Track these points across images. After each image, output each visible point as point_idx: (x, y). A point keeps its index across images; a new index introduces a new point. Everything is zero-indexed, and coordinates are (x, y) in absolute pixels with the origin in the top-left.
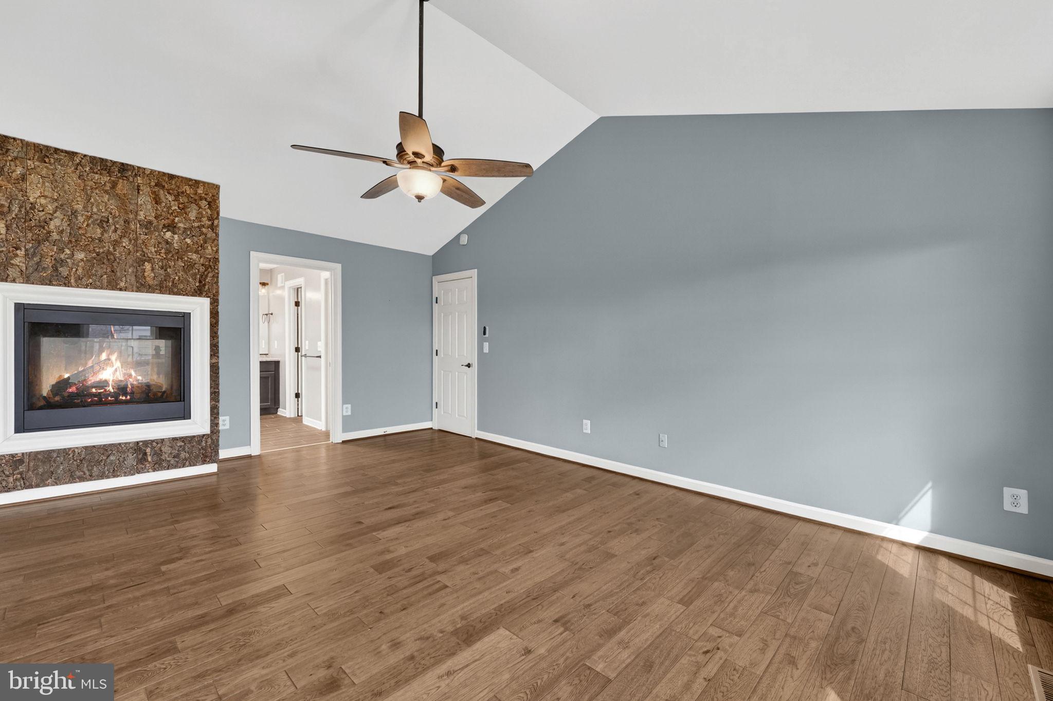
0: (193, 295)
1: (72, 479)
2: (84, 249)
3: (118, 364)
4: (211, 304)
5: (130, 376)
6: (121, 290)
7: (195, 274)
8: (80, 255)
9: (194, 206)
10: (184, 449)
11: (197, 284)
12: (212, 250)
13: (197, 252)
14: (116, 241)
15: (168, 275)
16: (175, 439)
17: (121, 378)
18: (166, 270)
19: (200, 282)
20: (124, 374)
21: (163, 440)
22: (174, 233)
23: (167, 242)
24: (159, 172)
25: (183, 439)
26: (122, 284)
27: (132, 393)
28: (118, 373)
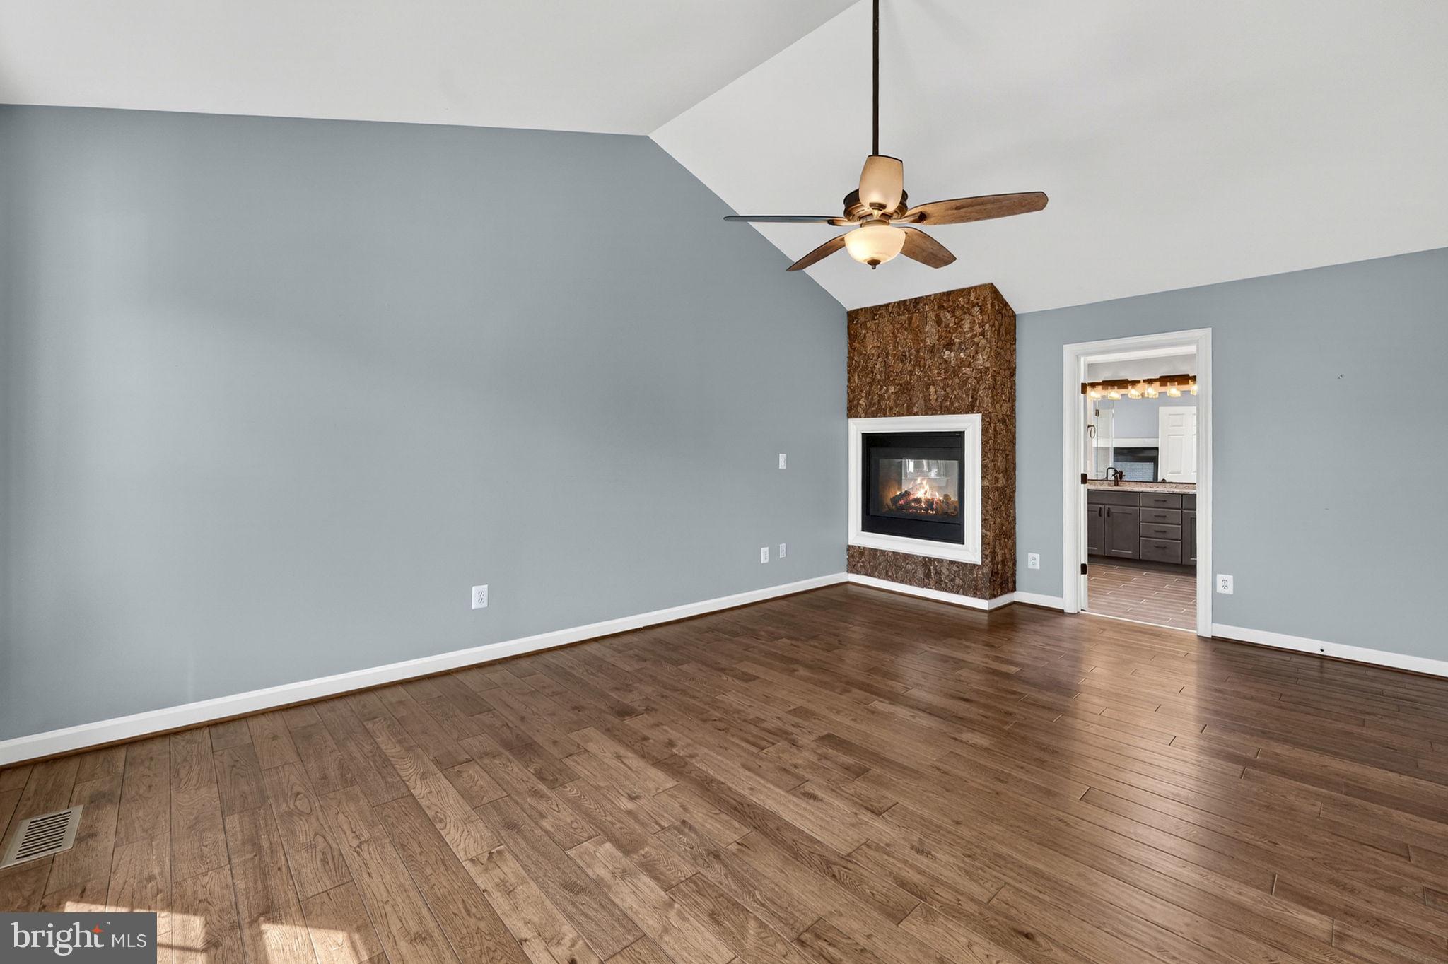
0: (966, 413)
1: (887, 577)
2: (893, 384)
3: (927, 487)
4: (983, 420)
5: (935, 495)
6: (914, 415)
7: (968, 390)
8: (892, 389)
9: (967, 316)
10: (959, 576)
11: (970, 400)
12: (984, 359)
13: (969, 365)
14: (910, 371)
15: (947, 396)
16: (951, 562)
17: (929, 497)
18: (945, 390)
19: (972, 397)
20: (931, 495)
21: (942, 560)
22: (951, 352)
23: (946, 361)
24: (940, 293)
25: (958, 564)
26: (915, 409)
27: (936, 510)
28: (927, 493)
